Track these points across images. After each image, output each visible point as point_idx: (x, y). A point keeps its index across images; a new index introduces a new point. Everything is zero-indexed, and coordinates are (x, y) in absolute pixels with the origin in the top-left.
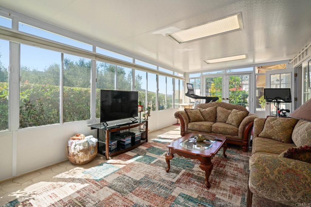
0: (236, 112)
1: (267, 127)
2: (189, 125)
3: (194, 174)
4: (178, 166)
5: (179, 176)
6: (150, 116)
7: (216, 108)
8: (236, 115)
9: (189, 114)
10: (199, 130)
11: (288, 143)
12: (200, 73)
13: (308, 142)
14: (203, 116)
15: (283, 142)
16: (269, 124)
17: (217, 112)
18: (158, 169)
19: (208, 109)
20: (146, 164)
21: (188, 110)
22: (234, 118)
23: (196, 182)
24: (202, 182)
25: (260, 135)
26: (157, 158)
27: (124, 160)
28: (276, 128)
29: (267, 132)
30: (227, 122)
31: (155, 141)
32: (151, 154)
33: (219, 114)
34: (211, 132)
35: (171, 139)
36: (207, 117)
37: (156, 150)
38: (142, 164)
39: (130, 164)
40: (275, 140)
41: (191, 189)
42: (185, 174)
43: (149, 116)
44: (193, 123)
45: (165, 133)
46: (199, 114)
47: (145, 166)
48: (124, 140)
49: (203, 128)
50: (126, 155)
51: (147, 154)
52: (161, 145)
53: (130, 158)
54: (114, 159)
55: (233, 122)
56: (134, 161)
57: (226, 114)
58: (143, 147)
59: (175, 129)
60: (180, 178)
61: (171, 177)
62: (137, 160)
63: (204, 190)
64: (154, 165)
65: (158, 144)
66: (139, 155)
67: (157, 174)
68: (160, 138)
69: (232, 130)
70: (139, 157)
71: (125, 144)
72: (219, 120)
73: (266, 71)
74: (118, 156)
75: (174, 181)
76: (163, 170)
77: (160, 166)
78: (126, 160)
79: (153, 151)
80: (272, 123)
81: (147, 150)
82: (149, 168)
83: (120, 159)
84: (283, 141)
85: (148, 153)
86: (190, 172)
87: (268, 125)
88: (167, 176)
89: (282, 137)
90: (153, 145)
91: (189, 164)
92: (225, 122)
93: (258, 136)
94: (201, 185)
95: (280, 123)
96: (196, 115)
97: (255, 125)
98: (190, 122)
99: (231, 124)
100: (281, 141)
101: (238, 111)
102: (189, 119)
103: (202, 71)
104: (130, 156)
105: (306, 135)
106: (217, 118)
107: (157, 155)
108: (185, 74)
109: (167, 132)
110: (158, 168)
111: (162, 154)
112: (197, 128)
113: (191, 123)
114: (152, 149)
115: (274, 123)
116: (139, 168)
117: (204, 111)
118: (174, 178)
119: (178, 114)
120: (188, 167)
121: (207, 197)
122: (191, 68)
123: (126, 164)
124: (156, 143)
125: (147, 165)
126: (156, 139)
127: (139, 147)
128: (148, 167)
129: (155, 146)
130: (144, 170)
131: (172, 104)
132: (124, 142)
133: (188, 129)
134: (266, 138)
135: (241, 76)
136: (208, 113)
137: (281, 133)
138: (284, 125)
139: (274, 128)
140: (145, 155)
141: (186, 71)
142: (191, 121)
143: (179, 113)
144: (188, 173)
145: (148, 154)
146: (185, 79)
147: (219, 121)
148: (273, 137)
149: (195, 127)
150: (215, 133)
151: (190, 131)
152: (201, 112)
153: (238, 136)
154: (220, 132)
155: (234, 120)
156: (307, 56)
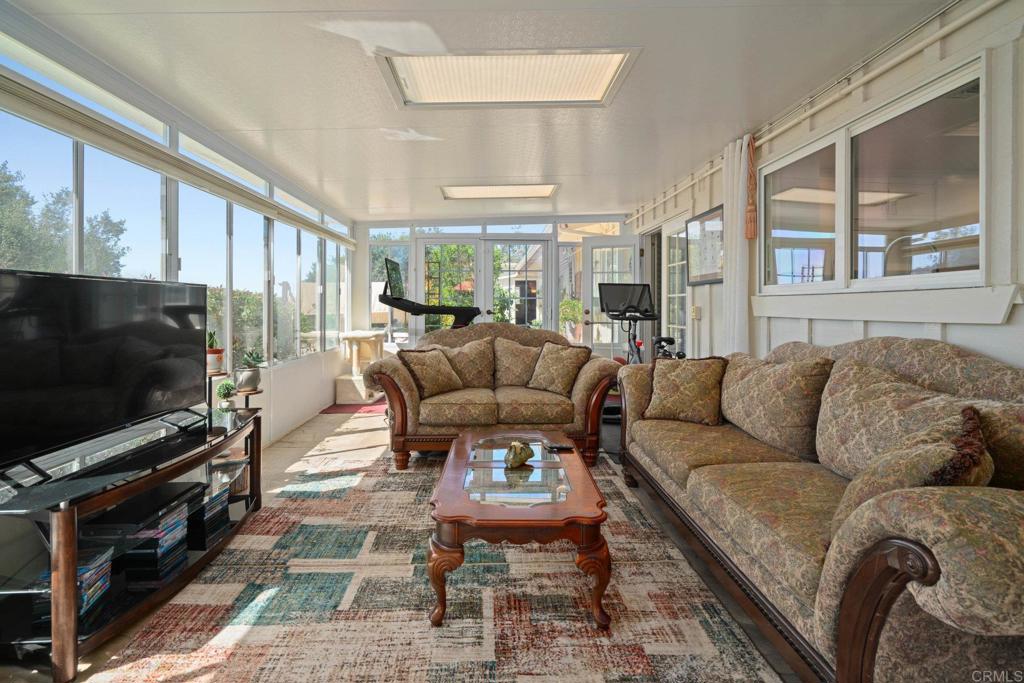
0: (557, 351)
1: (662, 389)
2: (422, 411)
3: (528, 590)
4: (457, 582)
5: (491, 625)
6: (260, 392)
7: (492, 343)
8: (559, 360)
9: (416, 368)
10: (459, 422)
11: (717, 424)
12: (408, 229)
13: (789, 419)
14: (459, 373)
15: (707, 424)
16: (665, 380)
17: (499, 354)
18: (393, 626)
19: (470, 347)
20: (320, 620)
21: (411, 353)
22: (556, 370)
23: (556, 623)
24: (572, 612)
25: (648, 413)
26: (352, 574)
27: (191, 643)
28: (685, 389)
29: (665, 402)
30: (531, 386)
31: (293, 497)
32: (311, 561)
33: (505, 361)
34: (498, 423)
35: (353, 472)
36: (469, 372)
37: (321, 535)
38: (301, 628)
39: (233, 654)
40: (686, 420)
41: (565, 660)
42: (502, 608)
43: (256, 391)
44: (435, 400)
45: (310, 453)
46: (447, 368)
47: (325, 635)
48: (150, 534)
49: (475, 411)
50: (184, 608)
51: (292, 571)
52: (329, 506)
53: (219, 618)
54: (121, 662)
55: (552, 382)
56: (248, 627)
57: (526, 359)
58: (255, 537)
59: (338, 430)
60: (499, 631)
61: (465, 640)
62: (260, 620)
63: (602, 647)
64: (362, 612)
65: (310, 502)
66: (261, 588)
67: (406, 654)
68: (305, 477)
69: (559, 409)
70: (262, 598)
71: (160, 551)
72: (507, 380)
73: (583, 238)
74: (135, 634)
75: (488, 654)
76: (414, 623)
77: (389, 607)
78: (200, 643)
79: (314, 545)
80: (672, 376)
81: (279, 546)
82: (349, 635)
83: (158, 648)
84: (707, 421)
85: (296, 561)
86: (512, 590)
87: (664, 382)
88: (446, 643)
89: (704, 412)
90: (293, 518)
91: (485, 556)
92: (525, 385)
93: (642, 416)
94: (580, 629)
95: (694, 376)
96: (439, 371)
97: (630, 386)
98: (422, 398)
99: (545, 390)
100: (700, 423)
101: (562, 349)
102: (420, 387)
103: (415, 220)
104: (215, 610)
105: (781, 400)
106: (499, 375)
107: (340, 557)
108: (354, 225)
109: (318, 447)
110: (388, 620)
111: (360, 545)
112: (453, 416)
113: (428, 401)
114: (297, 536)
115: (677, 376)
116: (295, 657)
117: (459, 353)
118: (479, 644)
119: (380, 372)
120: (488, 570)
121: (627, 669)
122: (377, 208)
123: (213, 667)
124: (305, 505)
125: (329, 626)
126: (290, 488)
127: (232, 546)
128: (343, 634)
129: (307, 521)
130: (335, 660)
131: (317, 333)
132: (153, 543)
133: (420, 424)
134: (665, 419)
135: (522, 247)
136: (473, 361)
137: (700, 402)
138: (702, 379)
139: (682, 389)
140: (286, 577)
141: (359, 216)
142: (426, 394)
143: (384, 370)
144: (508, 597)
145: (298, 566)
146: (355, 245)
147: (505, 382)
148: (682, 415)
149: (447, 412)
150: (508, 423)
151: (428, 430)
152: (448, 359)
153: (572, 422)
154: (525, 420)
155: (555, 377)
156: (679, 210)
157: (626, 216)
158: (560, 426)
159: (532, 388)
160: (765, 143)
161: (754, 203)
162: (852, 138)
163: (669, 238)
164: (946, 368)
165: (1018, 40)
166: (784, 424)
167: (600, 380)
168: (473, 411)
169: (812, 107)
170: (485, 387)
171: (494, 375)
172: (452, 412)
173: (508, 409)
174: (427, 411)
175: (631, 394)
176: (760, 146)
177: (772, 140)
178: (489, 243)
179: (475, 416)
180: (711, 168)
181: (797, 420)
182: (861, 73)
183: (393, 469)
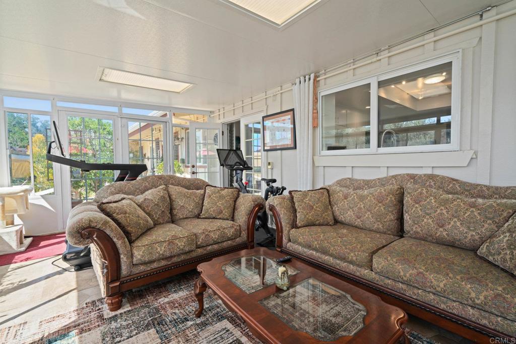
1: (304, 209)
2: (135, 254)
7: (167, 189)
8: (222, 197)
9: (119, 217)
10: (168, 255)
11: (335, 225)
13: (388, 217)
14: (149, 215)
17: (173, 197)
19: (151, 194)
21: (111, 205)
22: (222, 204)
28: (316, 207)
33: (179, 202)
34: (197, 248)
36: (156, 213)
44: (145, 242)
49: (181, 244)
55: (220, 212)
57: (195, 199)
72: (182, 215)
84: (331, 223)
87: (304, 205)
92: (198, 216)
95: (319, 200)
98: (131, 242)
100: (328, 225)
102: (127, 233)
105: (382, 208)
106: (175, 212)
113: (138, 243)
117: (144, 199)
133: (135, 265)
134: (309, 226)
136: (157, 205)
137: (326, 214)
142: (133, 238)
143: (93, 225)
147: (181, 217)
148: (317, 222)
149: (159, 250)
150: (203, 247)
151: (142, 268)
152: (139, 206)
153: (240, 236)
154: (214, 241)
155: (222, 209)
156: (254, 111)
157: (211, 112)
158: (234, 240)
159: (203, 218)
160: (321, 80)
161: (317, 109)
162: (378, 82)
163: (247, 126)
164: (451, 186)
165: (474, 47)
166: (385, 220)
167: (254, 208)
168: (179, 244)
169: (354, 65)
170: (168, 222)
171: (171, 213)
172: (163, 248)
173: (202, 237)
174: (141, 253)
175: (285, 214)
176: (319, 81)
177: (325, 79)
178: (124, 121)
179: (182, 247)
180: (281, 90)
181: (392, 217)
182: (387, 51)
183: (107, 313)
